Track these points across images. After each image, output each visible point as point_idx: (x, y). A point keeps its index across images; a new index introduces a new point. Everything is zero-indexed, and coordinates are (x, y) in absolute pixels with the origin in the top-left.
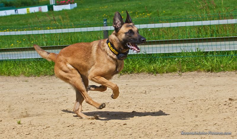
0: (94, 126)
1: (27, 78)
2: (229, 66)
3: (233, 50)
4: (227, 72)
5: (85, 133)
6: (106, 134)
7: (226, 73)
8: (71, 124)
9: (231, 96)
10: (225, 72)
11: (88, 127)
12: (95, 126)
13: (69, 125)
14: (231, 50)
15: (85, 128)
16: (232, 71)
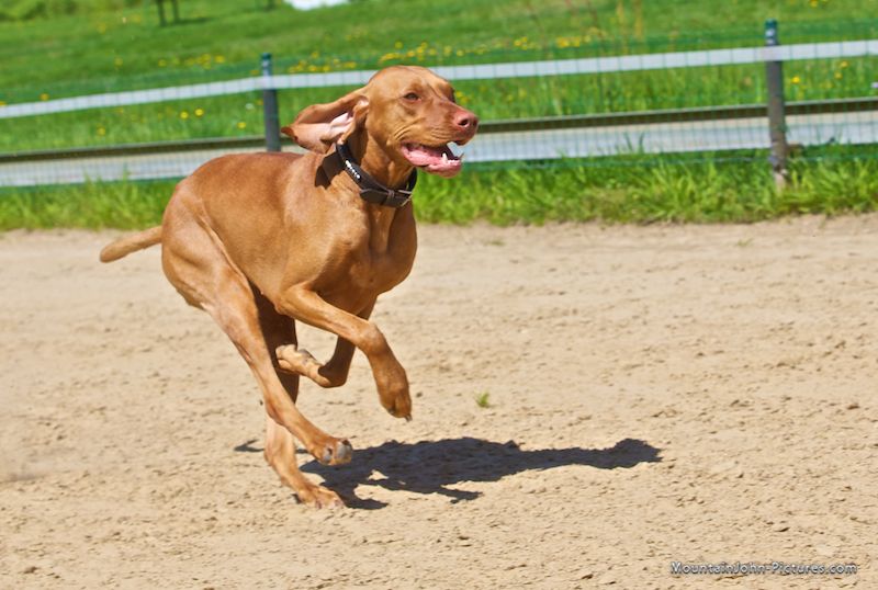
1: (498, 233)
5: (716, 441)
11: (724, 416)
12: (751, 413)
13: (657, 412)
15: (716, 421)
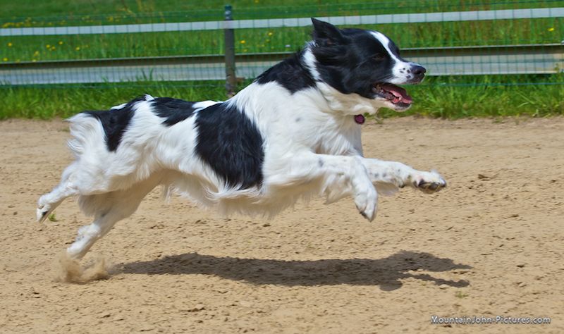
0: (203, 227)
2: (479, 108)
3: (489, 73)
4: (476, 118)
5: (186, 242)
6: (228, 244)
7: (473, 121)
8: (156, 223)
9: (484, 169)
10: (470, 119)
11: (191, 229)
12: (207, 227)
13: (152, 225)
14: (484, 73)
15: (186, 232)
16: (485, 117)
